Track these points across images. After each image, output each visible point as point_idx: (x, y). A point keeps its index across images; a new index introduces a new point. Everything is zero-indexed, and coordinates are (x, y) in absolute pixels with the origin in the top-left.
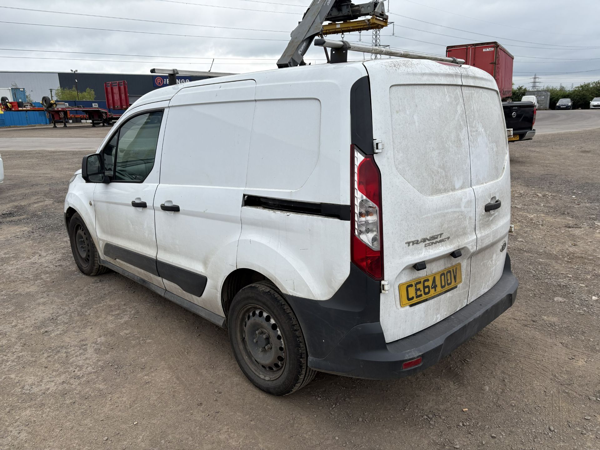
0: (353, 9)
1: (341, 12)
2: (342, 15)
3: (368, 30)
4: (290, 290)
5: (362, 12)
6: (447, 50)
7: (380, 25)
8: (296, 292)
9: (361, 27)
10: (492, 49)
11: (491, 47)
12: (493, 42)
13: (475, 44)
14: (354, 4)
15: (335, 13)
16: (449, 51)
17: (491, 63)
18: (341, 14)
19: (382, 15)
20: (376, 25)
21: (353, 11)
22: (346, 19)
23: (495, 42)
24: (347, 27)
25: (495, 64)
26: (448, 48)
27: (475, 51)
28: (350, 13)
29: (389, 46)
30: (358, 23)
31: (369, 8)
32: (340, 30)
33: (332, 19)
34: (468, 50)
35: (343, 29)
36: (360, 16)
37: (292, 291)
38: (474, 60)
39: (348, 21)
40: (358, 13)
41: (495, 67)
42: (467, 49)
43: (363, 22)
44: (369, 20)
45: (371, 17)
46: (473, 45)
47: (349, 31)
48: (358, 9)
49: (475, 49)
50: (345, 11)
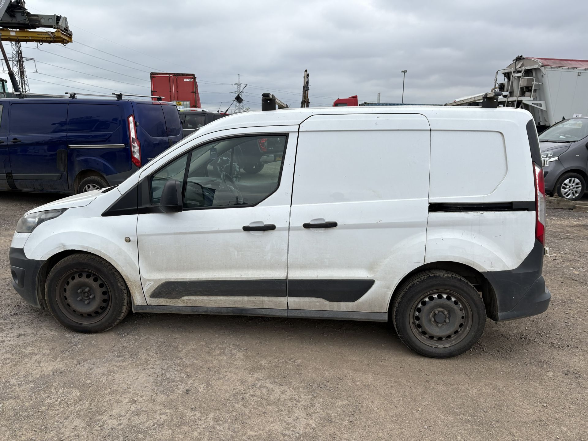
0: (30, 17)
1: (14, 19)
2: (16, 22)
3: (50, 43)
4: (488, 268)
5: (42, 23)
6: (151, 76)
7: (65, 39)
8: (494, 268)
9: (44, 39)
10: (192, 80)
11: (190, 78)
12: (191, 74)
13: (176, 74)
14: (30, 13)
15: (8, 19)
16: (154, 77)
17: (192, 92)
18: (14, 21)
19: (66, 29)
20: (62, 39)
21: (30, 20)
22: (23, 27)
23: (194, 74)
24: (26, 37)
25: (195, 93)
26: (152, 74)
27: (177, 79)
28: (27, 22)
29: (34, 59)
30: (38, 33)
31: (50, 20)
32: (16, 38)
33: (4, 25)
34: (171, 79)
35: (19, 38)
36: (39, 27)
37: (490, 268)
38: (177, 87)
39: (25, 30)
40: (38, 24)
41: (196, 95)
42: (170, 77)
43: (46, 34)
44: (52, 33)
45: (56, 30)
46: (175, 74)
47: (26, 41)
48: (36, 19)
49: (177, 78)
50: (20, 19)
